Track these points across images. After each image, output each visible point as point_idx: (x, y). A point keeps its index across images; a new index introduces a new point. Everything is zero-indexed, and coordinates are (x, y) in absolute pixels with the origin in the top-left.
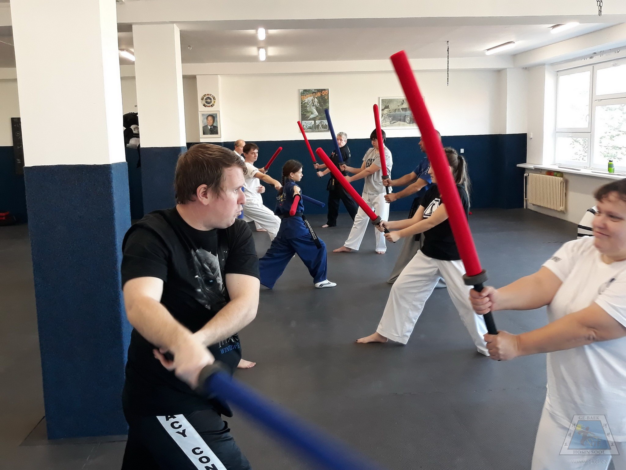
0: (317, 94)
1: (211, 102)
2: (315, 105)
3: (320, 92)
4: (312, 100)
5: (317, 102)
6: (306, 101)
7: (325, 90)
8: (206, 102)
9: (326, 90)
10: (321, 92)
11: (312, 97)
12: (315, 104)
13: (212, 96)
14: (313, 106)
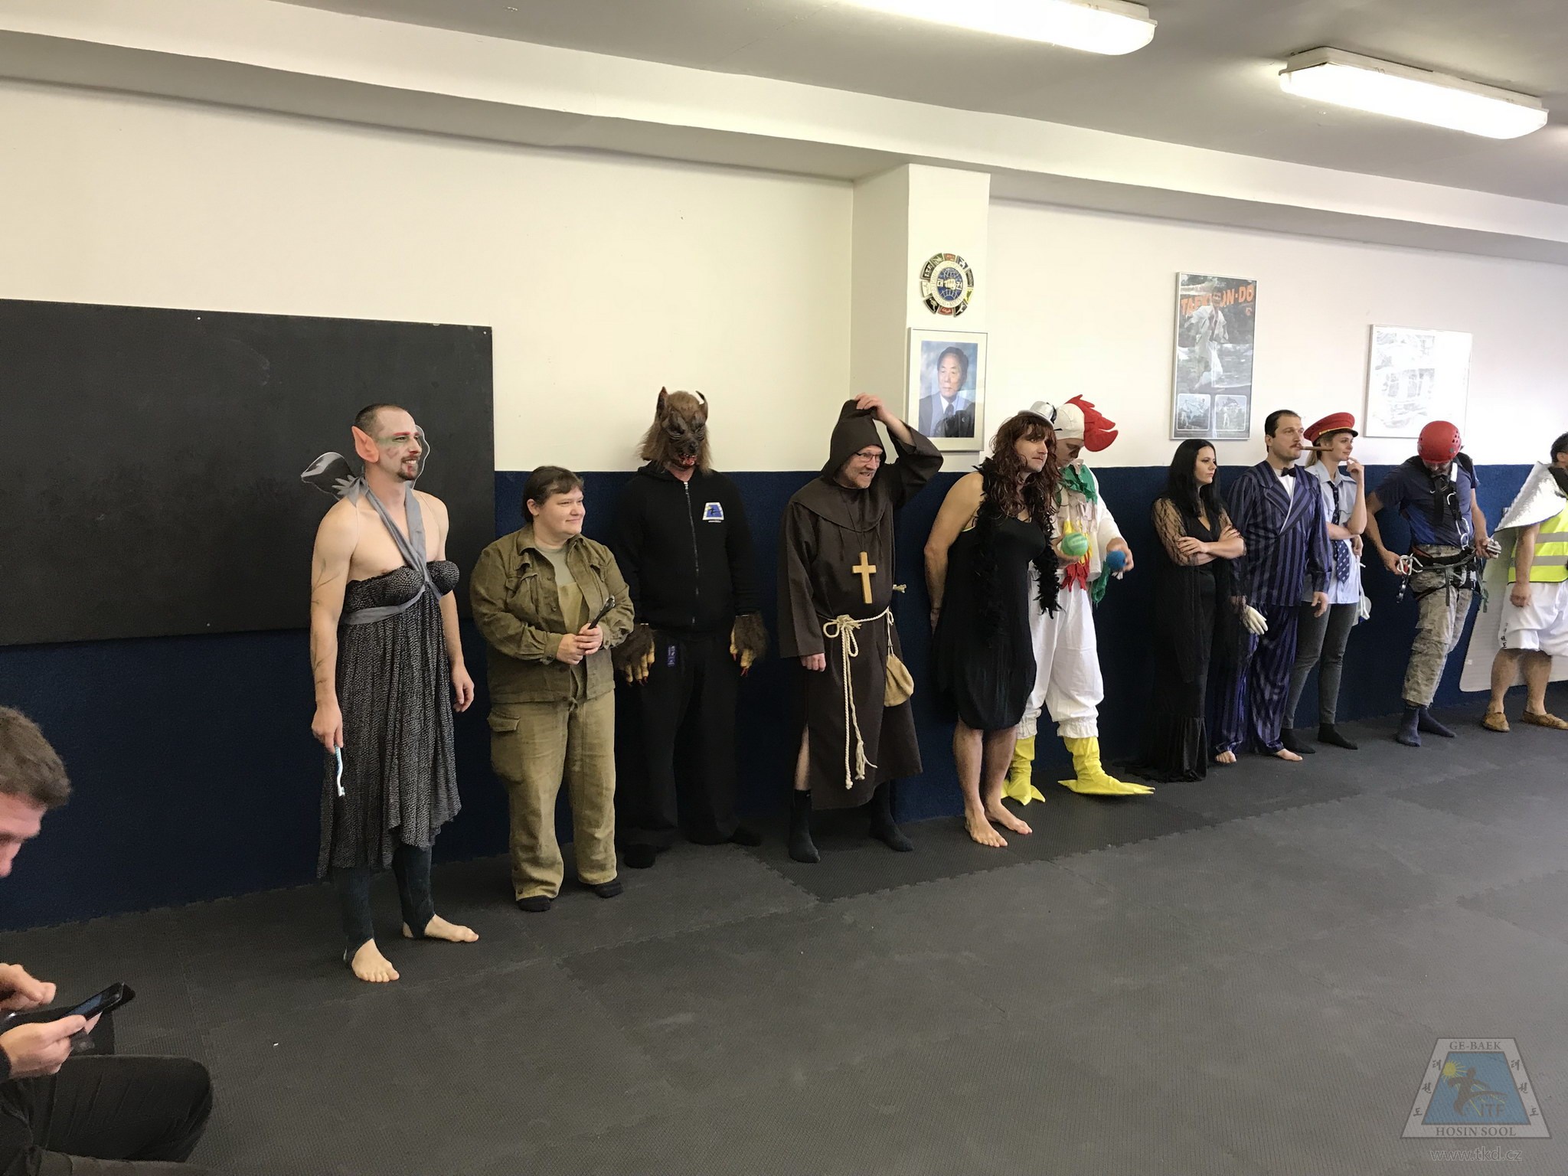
0: (1225, 296)
1: (959, 294)
2: (1218, 335)
3: (1233, 290)
4: (1211, 318)
5: (1224, 327)
6: (1193, 321)
7: (1245, 283)
8: (940, 289)
9: (1249, 284)
10: (1237, 291)
11: (1211, 304)
12: (1216, 332)
13: (964, 265)
14: (1211, 339)
